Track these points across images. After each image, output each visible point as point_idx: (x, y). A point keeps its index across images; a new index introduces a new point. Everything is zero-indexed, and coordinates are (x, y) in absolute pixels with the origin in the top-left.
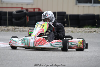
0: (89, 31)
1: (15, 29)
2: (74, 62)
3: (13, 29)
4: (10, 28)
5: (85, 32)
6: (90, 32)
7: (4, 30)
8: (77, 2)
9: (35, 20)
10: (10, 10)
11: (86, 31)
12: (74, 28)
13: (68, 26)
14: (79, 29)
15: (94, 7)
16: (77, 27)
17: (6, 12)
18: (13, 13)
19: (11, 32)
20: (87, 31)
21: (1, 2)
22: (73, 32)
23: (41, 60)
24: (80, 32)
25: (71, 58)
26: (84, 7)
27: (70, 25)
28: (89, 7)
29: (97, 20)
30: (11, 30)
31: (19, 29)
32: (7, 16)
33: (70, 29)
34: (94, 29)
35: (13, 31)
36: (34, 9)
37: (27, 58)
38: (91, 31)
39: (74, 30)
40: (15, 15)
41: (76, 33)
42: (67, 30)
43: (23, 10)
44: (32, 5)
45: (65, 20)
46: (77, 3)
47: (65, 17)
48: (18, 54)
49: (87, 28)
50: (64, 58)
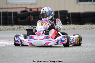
0: (90, 28)
1: (19, 28)
2: (75, 57)
3: (18, 28)
4: (15, 27)
5: (86, 29)
6: (90, 29)
7: (10, 29)
10: (15, 10)
11: (87, 28)
12: (76, 25)
13: (70, 24)
14: (81, 26)
15: (94, 5)
16: (79, 24)
17: (11, 13)
18: (18, 13)
19: (16, 31)
20: (88, 28)
21: (7, 3)
22: (75, 29)
23: (44, 56)
24: (81, 28)
25: (73, 53)
26: (84, 5)
28: (89, 5)
30: (16, 29)
31: (23, 27)
32: (12, 16)
33: (72, 26)
34: (94, 26)
35: (18, 30)
36: (38, 9)
38: (91, 28)
39: (76, 27)
40: (19, 14)
41: (77, 30)
42: (69, 28)
43: (27, 10)
44: (36, 5)
45: (67, 18)
46: (77, 2)
47: (67, 15)
48: (22, 51)
49: (88, 25)
50: (66, 53)
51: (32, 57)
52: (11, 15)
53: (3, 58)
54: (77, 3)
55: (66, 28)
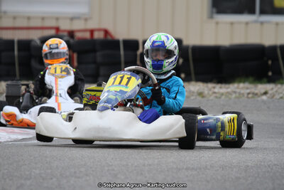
0: (249, 94)
2: (208, 182)
5: (237, 95)
6: (250, 96)
8: (214, 10)
9: (95, 62)
11: (240, 93)
12: (205, 85)
14: (221, 88)
15: (262, 23)
16: (215, 81)
17: (11, 43)
18: (33, 43)
20: (243, 94)
22: (203, 97)
23: (116, 175)
24: (222, 94)
25: (200, 169)
26: (232, 23)
27: (193, 76)
28: (247, 23)
29: (270, 62)
32: (16, 53)
33: (196, 87)
34: (261, 87)
36: (92, 32)
37: (75, 173)
38: (253, 93)
39: (206, 89)
41: (211, 98)
43: (61, 34)
44: (86, 20)
45: (181, 61)
46: (212, 13)
48: (48, 159)
49: (242, 85)
50: (180, 169)
51: (79, 178)
52: (13, 50)
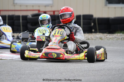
0: (122, 38)
2: (102, 76)
5: (117, 39)
6: (122, 39)
8: (107, 2)
10: (24, 13)
11: (118, 38)
12: (103, 34)
13: (96, 32)
14: (110, 36)
16: (107, 33)
17: (19, 17)
18: (28, 17)
20: (119, 38)
21: (14, 3)
22: (102, 40)
23: (62, 73)
24: (110, 38)
26: (115, 8)
27: (98, 31)
28: (122, 8)
33: (99, 35)
36: (54, 12)
37: (44, 72)
39: (103, 36)
40: (30, 19)
41: (105, 40)
42: (94, 37)
44: (51, 7)
45: (92, 24)
47: (92, 21)
48: (33, 66)
49: (119, 34)
50: (90, 71)
51: (45, 74)
52: (20, 20)
53: (7, 76)
54: (106, 5)
55: (91, 37)
